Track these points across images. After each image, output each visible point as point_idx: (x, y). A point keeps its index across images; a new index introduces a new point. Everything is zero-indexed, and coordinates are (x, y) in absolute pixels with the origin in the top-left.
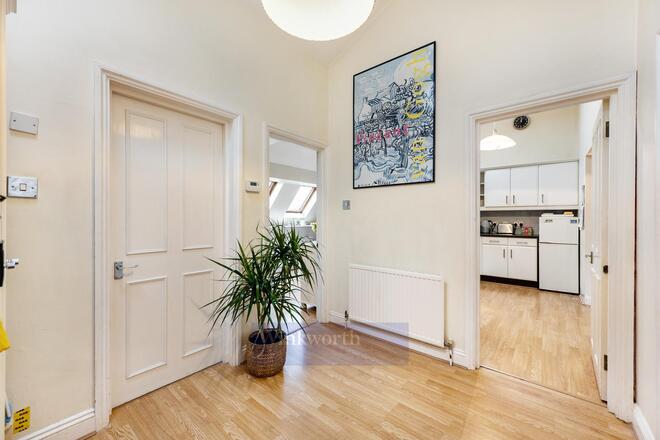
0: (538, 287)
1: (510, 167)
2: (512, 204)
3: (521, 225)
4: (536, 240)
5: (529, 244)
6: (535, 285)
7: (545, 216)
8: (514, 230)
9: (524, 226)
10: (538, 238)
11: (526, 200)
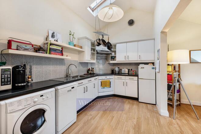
0: (138, 100)
1: (127, 42)
2: (127, 60)
3: (131, 69)
4: (137, 77)
5: (134, 79)
6: (137, 99)
7: (141, 66)
8: (129, 71)
9: (132, 70)
10: (138, 76)
11: (133, 58)
